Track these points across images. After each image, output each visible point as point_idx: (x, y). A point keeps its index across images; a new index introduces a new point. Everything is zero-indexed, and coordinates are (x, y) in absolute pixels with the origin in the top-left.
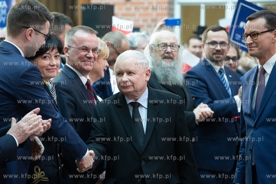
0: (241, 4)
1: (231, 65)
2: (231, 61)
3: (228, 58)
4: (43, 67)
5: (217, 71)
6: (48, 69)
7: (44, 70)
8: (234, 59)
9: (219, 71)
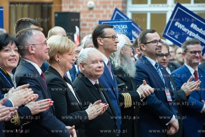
0: (179, 8)
1: (164, 60)
2: (165, 57)
3: (163, 55)
4: (6, 58)
5: (154, 65)
6: (9, 60)
7: (7, 60)
8: (166, 55)
9: (155, 65)
